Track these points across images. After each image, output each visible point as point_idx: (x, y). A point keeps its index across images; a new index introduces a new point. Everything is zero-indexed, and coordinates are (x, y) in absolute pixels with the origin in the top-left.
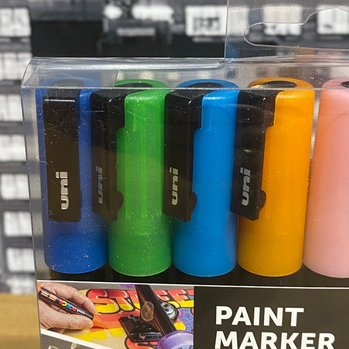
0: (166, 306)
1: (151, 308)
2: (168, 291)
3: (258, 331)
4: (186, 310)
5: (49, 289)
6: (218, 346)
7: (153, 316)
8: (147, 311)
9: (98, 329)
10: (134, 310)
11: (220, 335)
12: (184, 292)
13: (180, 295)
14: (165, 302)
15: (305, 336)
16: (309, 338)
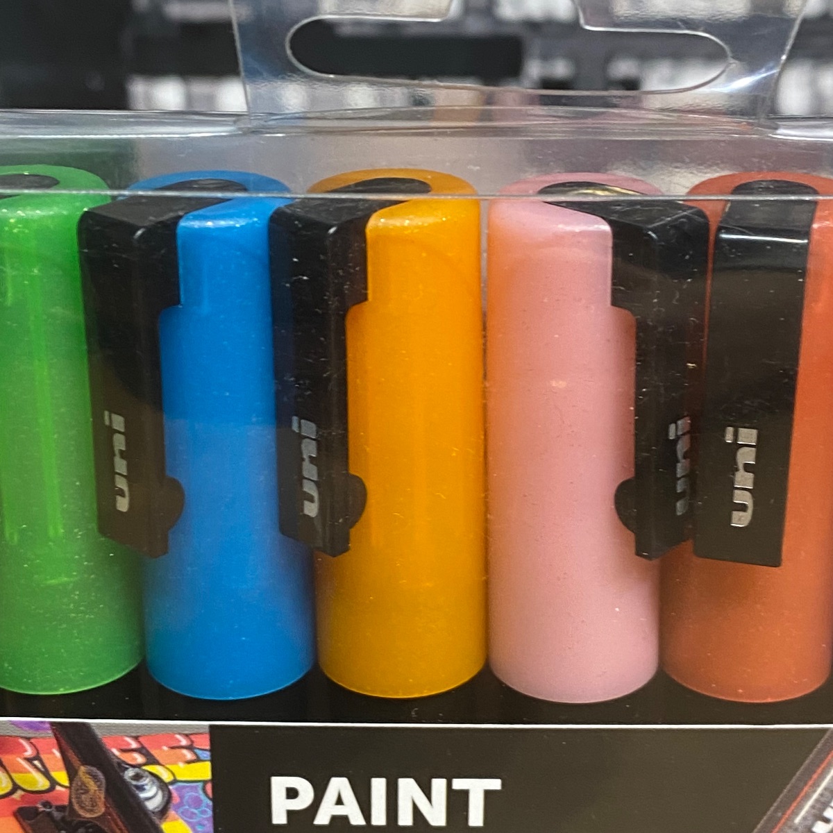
0: (137, 777)
1: (99, 783)
2: (141, 739)
4: (192, 787)
7: (105, 805)
8: (87, 791)
10: (52, 789)
12: (184, 742)
13: (173, 748)
14: (133, 766)
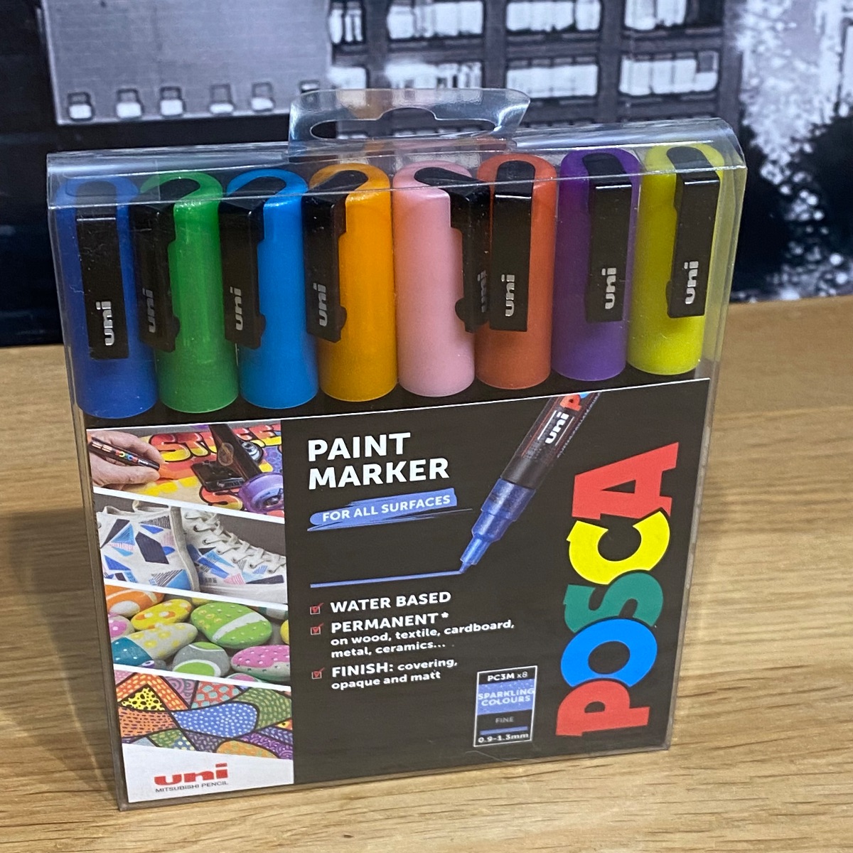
0: (248, 446)
1: (230, 450)
2: (250, 429)
3: (358, 465)
4: (273, 448)
5: (102, 439)
6: (312, 486)
7: (233, 459)
8: (225, 454)
9: (165, 481)
10: (209, 454)
11: (314, 473)
12: (269, 428)
13: (264, 432)
14: (246, 441)
15: (413, 464)
16: (418, 466)
